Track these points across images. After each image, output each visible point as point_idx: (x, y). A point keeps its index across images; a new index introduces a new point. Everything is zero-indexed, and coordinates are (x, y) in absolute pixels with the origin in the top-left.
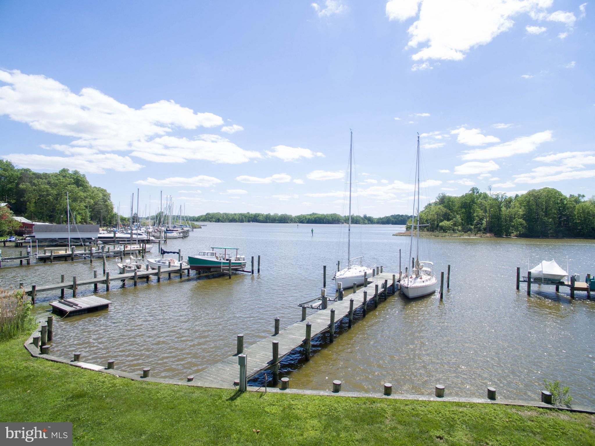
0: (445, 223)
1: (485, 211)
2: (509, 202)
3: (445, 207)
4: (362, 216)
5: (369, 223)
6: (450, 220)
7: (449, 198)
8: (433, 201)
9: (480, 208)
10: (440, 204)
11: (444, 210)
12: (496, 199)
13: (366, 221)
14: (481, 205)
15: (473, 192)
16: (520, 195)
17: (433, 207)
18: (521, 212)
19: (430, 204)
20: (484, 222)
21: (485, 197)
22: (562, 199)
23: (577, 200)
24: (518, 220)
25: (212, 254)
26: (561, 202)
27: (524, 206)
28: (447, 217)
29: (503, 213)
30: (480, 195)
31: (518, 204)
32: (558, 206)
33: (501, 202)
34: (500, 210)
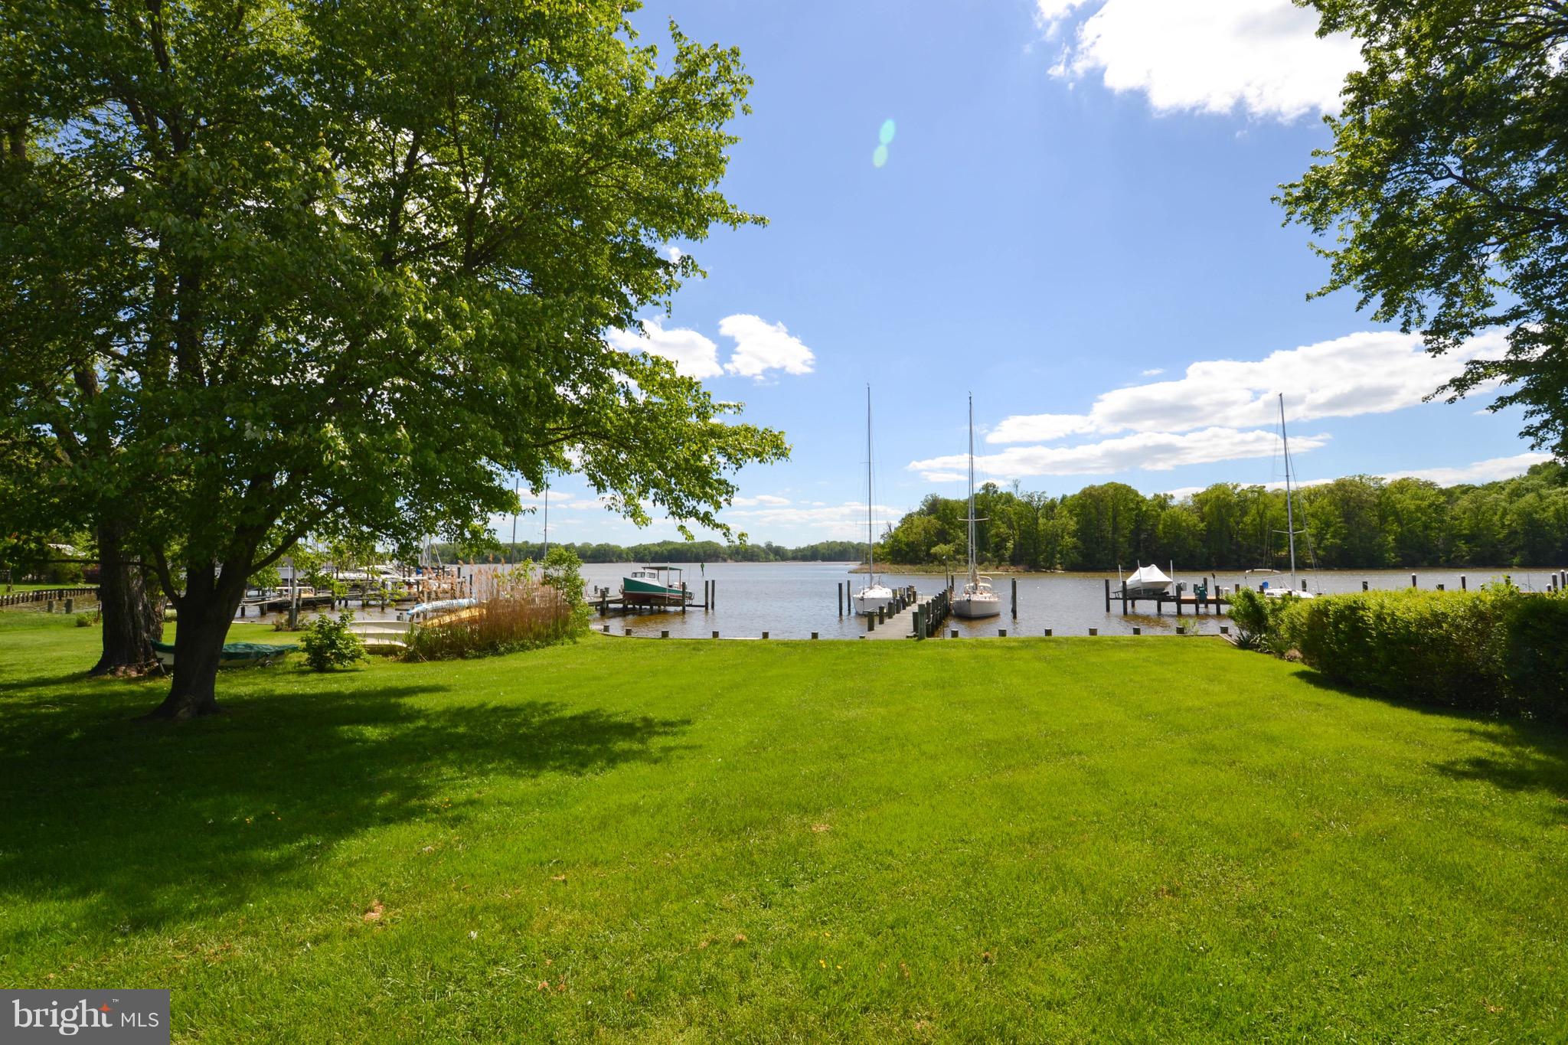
0: (940, 549)
1: (1010, 526)
2: (1051, 507)
3: (938, 518)
4: (763, 545)
5: (776, 560)
6: (949, 542)
7: (946, 502)
8: (916, 509)
9: (1001, 519)
10: (929, 514)
11: (938, 524)
12: (1029, 504)
13: (772, 557)
14: (1002, 515)
15: (988, 492)
16: (1069, 495)
17: (916, 522)
19: (910, 515)
20: (1010, 545)
21: (1009, 499)
22: (1138, 502)
23: (1162, 503)
24: (1069, 541)
25: (652, 575)
26: (1138, 508)
27: (1077, 515)
28: (943, 537)
29: (1041, 527)
30: (1000, 497)
31: (1066, 512)
32: (1133, 514)
33: (1038, 509)
34: (1037, 523)
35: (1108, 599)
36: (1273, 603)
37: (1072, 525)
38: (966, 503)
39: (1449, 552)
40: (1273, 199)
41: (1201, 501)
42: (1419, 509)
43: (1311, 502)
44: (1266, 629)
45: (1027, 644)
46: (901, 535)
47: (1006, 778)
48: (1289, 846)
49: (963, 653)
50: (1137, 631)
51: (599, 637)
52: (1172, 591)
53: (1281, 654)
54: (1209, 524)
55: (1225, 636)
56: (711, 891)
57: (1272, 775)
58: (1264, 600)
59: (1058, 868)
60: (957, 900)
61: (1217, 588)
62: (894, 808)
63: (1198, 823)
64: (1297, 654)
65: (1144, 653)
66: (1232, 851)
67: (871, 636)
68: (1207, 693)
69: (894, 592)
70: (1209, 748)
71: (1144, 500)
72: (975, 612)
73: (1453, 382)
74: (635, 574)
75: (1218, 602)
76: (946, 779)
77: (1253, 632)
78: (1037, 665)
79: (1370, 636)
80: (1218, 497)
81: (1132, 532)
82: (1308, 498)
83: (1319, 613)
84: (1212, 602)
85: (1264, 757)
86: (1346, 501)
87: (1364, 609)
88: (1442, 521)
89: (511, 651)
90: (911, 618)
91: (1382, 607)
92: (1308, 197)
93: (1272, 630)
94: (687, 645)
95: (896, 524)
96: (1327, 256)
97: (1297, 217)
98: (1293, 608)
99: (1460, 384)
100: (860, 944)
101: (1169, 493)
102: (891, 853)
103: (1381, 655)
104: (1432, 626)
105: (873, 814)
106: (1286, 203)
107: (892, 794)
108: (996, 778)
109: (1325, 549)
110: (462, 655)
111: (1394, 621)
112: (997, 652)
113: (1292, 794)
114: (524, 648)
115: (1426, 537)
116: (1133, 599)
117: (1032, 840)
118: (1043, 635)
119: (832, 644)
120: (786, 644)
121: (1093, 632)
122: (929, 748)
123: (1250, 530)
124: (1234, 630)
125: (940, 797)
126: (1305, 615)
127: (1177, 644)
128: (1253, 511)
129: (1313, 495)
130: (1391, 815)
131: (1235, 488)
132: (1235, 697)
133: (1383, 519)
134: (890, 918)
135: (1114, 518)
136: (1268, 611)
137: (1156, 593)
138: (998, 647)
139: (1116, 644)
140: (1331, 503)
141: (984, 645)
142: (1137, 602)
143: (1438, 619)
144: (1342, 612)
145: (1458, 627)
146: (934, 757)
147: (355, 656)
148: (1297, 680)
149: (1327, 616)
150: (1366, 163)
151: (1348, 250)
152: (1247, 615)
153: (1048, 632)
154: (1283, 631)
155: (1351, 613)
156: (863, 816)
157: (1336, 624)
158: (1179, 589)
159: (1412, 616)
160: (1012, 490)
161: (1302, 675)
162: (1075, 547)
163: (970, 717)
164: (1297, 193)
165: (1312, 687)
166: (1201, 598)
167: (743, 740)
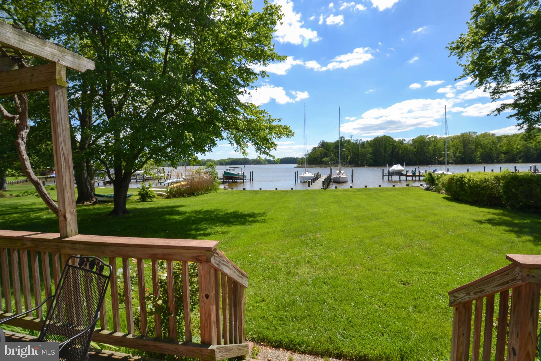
0: (325, 159)
1: (349, 151)
2: (363, 144)
3: (324, 149)
4: (263, 159)
6: (328, 157)
7: (328, 143)
8: (317, 146)
10: (321, 147)
12: (356, 143)
13: (267, 163)
14: (347, 147)
15: (341, 139)
17: (317, 150)
19: (315, 148)
20: (349, 157)
21: (349, 141)
22: (393, 142)
23: (401, 142)
24: (369, 156)
25: (234, 170)
26: (393, 144)
27: (372, 147)
28: (326, 155)
29: (360, 151)
30: (346, 141)
31: (368, 146)
32: (391, 147)
33: (359, 145)
34: (358, 150)
35: (383, 175)
36: (438, 176)
37: (370, 150)
39: (497, 158)
40: (446, 48)
41: (414, 141)
42: (488, 143)
43: (452, 141)
44: (435, 184)
45: (359, 190)
46: (312, 155)
47: (363, 224)
48: (438, 237)
49: (340, 193)
50: (394, 186)
51: (223, 191)
52: (404, 173)
53: (439, 192)
54: (418, 149)
55: (421, 187)
56: (298, 248)
57: (435, 223)
58: (434, 175)
60: (359, 248)
61: (419, 172)
63: (415, 233)
64: (444, 192)
65: (396, 192)
66: (424, 238)
67: (309, 188)
68: (416, 203)
69: (315, 174)
70: (417, 217)
71: (395, 141)
72: (341, 180)
73: (497, 109)
74: (227, 170)
75: (419, 176)
76: (347, 225)
77: (430, 185)
78: (364, 196)
79: (466, 186)
80: (421, 140)
81: (391, 153)
82: (451, 140)
83: (451, 179)
84: (417, 176)
85: (432, 218)
86: (464, 141)
87: (465, 178)
88: (496, 148)
89: (198, 195)
90: (322, 183)
91: (470, 177)
92: (458, 48)
93: (437, 185)
94: (253, 192)
95: (310, 151)
96: (462, 66)
97: (453, 54)
98: (444, 178)
99: (499, 110)
101: (404, 139)
103: (469, 191)
104: (484, 183)
105: (331, 233)
106: (450, 49)
108: (360, 224)
109: (456, 157)
110: (183, 196)
111: (473, 181)
112: (350, 193)
113: (440, 226)
114: (202, 194)
115: (491, 153)
116: (391, 175)
117: (373, 237)
119: (299, 191)
120: (284, 191)
121: (380, 186)
122: (339, 218)
123: (431, 151)
124: (425, 185)
125: (347, 229)
126: (447, 180)
127: (406, 189)
128: (432, 145)
129: (453, 139)
130: (465, 230)
131: (427, 136)
132: (425, 204)
133: (476, 147)
135: (385, 147)
136: (436, 179)
137: (399, 173)
138: (351, 191)
139: (387, 190)
140: (460, 141)
141: (346, 191)
142: (392, 176)
143: (486, 180)
144: (458, 179)
145: (492, 183)
147: (154, 197)
148: (442, 199)
149: (454, 180)
150: (476, 38)
151: (469, 65)
152: (429, 180)
153: (366, 187)
154: (440, 185)
155: (461, 179)
156: (328, 233)
157: (457, 182)
158: (407, 172)
159: (478, 180)
160: (350, 139)
161: (445, 198)
162: (371, 158)
163: (348, 210)
164: (454, 46)
165: (447, 201)
166: (414, 175)
167: (286, 217)
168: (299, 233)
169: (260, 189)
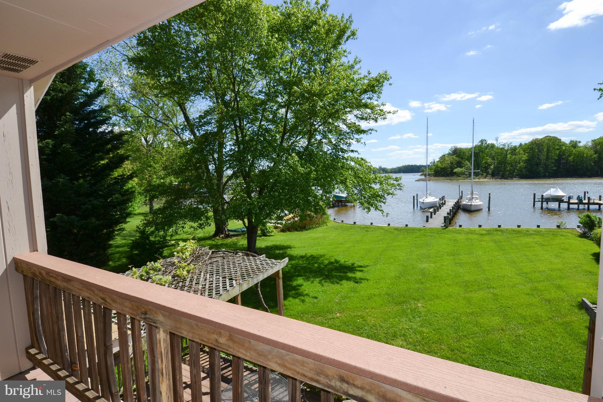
0: (458, 170)
1: (493, 159)
2: (514, 150)
3: (457, 157)
6: (462, 167)
7: (462, 149)
8: (447, 152)
9: (488, 156)
10: (453, 155)
11: (457, 159)
12: (503, 148)
13: (381, 172)
14: (489, 154)
15: (482, 143)
16: (523, 143)
17: (447, 159)
18: (525, 157)
19: (444, 156)
20: (492, 167)
21: (493, 146)
22: (561, 146)
23: (574, 145)
24: (522, 164)
26: (561, 148)
27: (528, 153)
28: (459, 165)
29: (508, 159)
30: (488, 146)
31: (522, 152)
32: (558, 152)
33: (507, 150)
34: (506, 157)
35: (534, 201)
36: (599, 219)
38: (471, 149)
45: (489, 233)
46: (439, 164)
51: (333, 223)
52: (566, 199)
55: (578, 229)
56: (399, 317)
58: (596, 218)
59: (477, 321)
60: (452, 326)
61: (589, 198)
62: (437, 301)
67: (428, 224)
69: (439, 198)
71: (564, 144)
72: (473, 209)
75: (588, 204)
76: (452, 294)
78: (490, 245)
81: (556, 160)
84: (585, 204)
95: (437, 159)
100: (431, 332)
102: (437, 313)
105: (432, 302)
107: (437, 297)
108: (466, 295)
112: (476, 236)
116: (546, 202)
118: (497, 227)
119: (413, 230)
120: (397, 229)
121: (519, 226)
122: (448, 282)
125: (450, 299)
127: (554, 234)
134: (437, 328)
135: (547, 154)
137: (558, 199)
138: (477, 234)
139: (527, 233)
141: (472, 232)
142: (548, 203)
146: (448, 285)
152: (587, 224)
153: (499, 226)
156: (429, 303)
158: (569, 198)
160: (494, 142)
162: (525, 168)
163: (461, 270)
166: (580, 202)
167: (393, 274)
168: (403, 299)
169: (372, 224)
